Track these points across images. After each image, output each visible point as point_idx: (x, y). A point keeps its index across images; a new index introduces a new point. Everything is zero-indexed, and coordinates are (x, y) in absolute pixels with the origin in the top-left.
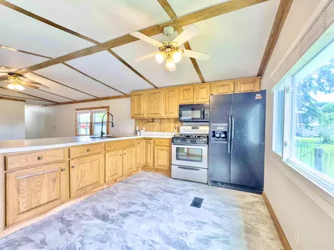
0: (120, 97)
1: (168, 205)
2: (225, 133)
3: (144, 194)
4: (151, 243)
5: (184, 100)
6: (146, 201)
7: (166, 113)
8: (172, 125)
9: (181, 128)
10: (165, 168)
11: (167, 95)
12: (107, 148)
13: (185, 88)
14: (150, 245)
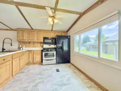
0: (7, 30)
1: (50, 75)
2: (61, 47)
3: (37, 74)
4: (55, 89)
5: (45, 35)
6: (40, 76)
7: (38, 40)
8: (39, 45)
9: (44, 46)
10: (39, 62)
11: (38, 33)
12: (13, 57)
13: (45, 31)
14: (56, 90)
